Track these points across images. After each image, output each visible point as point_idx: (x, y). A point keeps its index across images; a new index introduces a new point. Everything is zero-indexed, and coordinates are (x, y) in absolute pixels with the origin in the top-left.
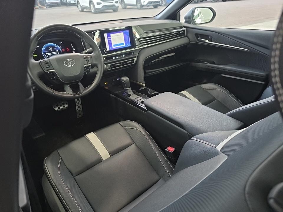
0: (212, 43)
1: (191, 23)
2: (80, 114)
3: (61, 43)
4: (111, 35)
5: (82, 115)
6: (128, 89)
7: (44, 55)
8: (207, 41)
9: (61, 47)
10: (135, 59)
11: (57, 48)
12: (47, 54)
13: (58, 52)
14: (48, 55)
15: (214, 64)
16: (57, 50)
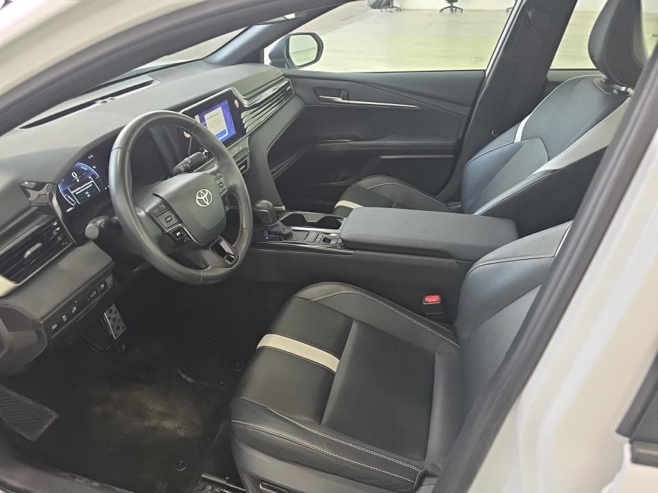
0: (350, 102)
1: (286, 65)
2: (118, 328)
3: (92, 156)
4: (206, 116)
5: (123, 328)
6: (277, 225)
7: (66, 197)
8: (339, 100)
9: (94, 167)
10: (248, 158)
11: (88, 171)
12: (72, 193)
13: (93, 181)
14: (74, 194)
15: (360, 140)
16: (90, 178)
